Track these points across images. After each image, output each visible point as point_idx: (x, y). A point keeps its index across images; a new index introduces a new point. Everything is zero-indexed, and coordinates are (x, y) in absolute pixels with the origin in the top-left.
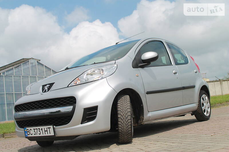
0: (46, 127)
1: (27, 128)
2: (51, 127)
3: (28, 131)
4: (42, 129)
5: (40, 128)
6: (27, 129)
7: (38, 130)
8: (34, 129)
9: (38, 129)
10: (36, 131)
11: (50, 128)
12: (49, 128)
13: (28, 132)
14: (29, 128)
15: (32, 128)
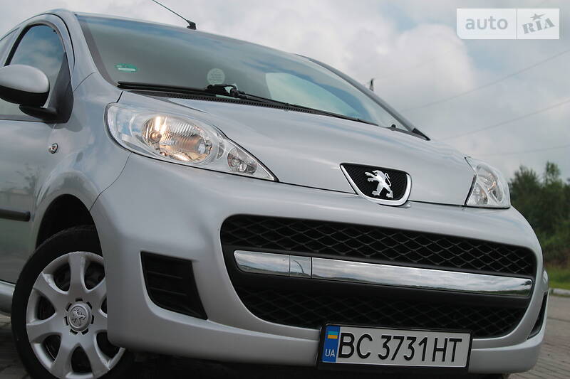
0: (442, 336)
1: (343, 330)
2: (465, 337)
3: (347, 340)
4: (425, 341)
5: (420, 335)
6: (344, 335)
7: (406, 343)
8: (383, 337)
9: (409, 338)
10: (393, 345)
11: (460, 340)
12: (455, 341)
13: (343, 344)
14: (357, 332)
15: (376, 333)
